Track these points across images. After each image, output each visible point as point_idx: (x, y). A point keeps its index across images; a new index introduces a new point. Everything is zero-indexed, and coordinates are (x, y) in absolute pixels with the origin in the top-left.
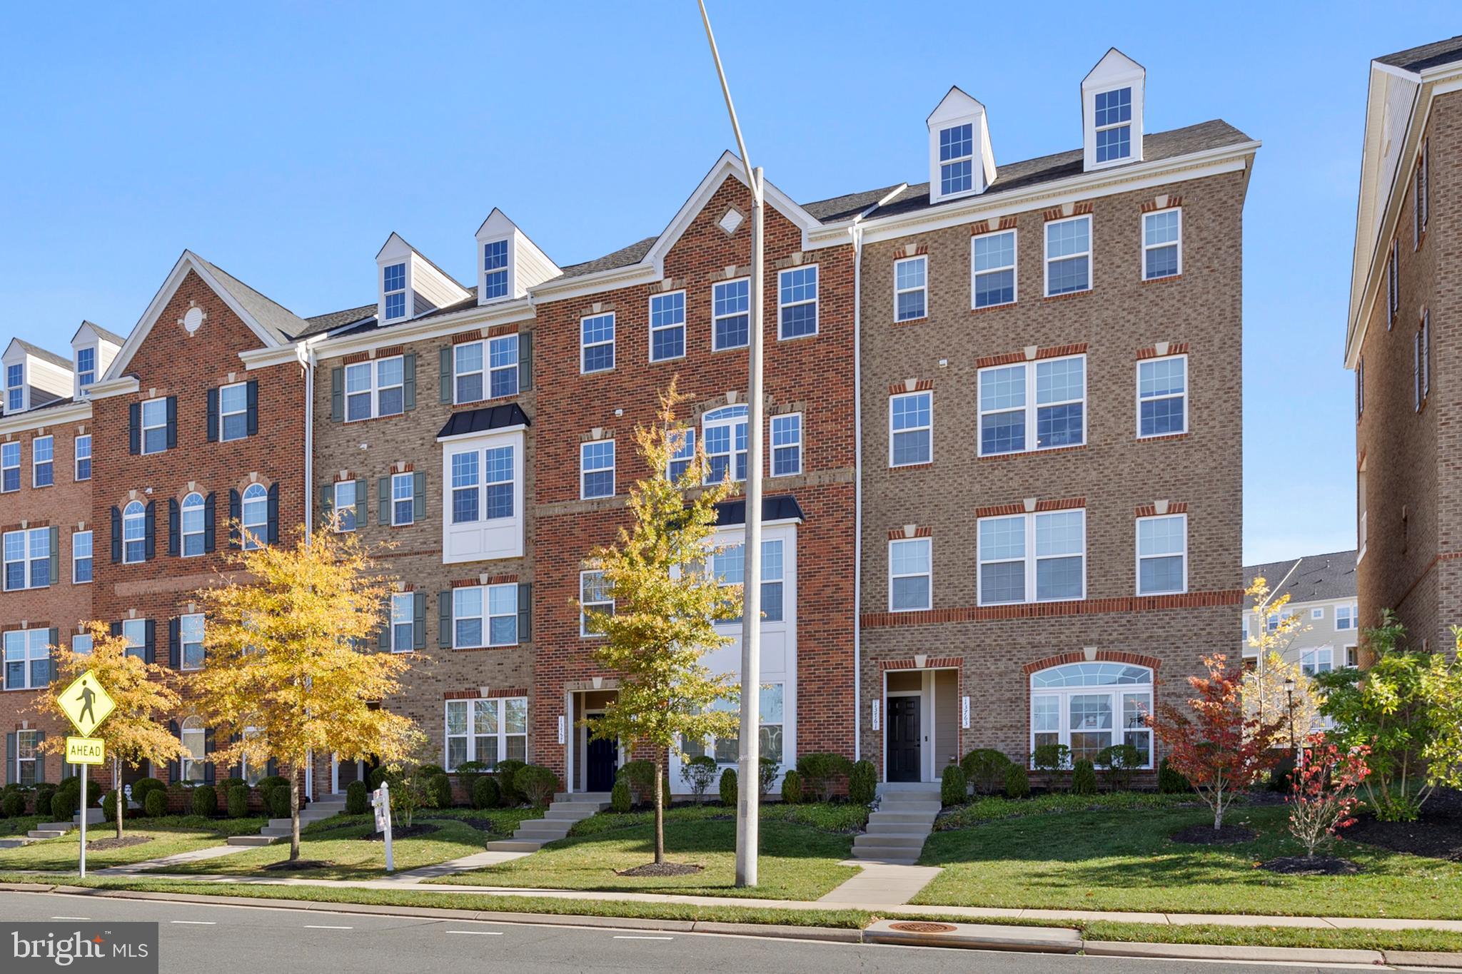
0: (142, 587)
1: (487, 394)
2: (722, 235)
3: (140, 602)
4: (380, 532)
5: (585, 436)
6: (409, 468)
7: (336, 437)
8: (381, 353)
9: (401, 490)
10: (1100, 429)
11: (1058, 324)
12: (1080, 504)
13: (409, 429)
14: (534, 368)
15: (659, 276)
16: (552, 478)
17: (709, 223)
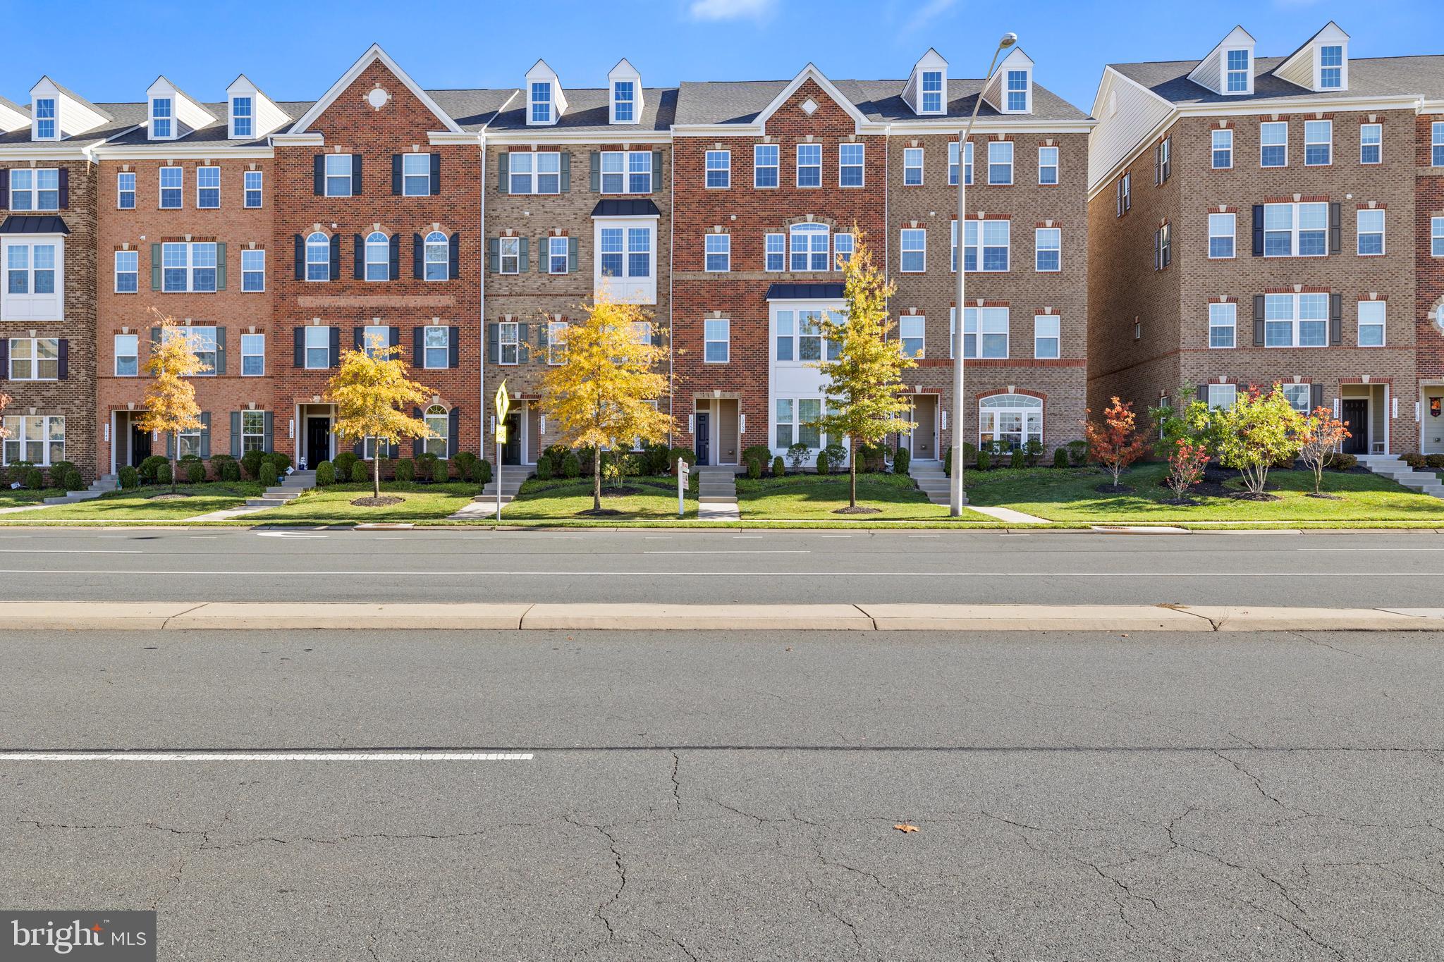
0: (327, 301)
1: (626, 189)
2: (804, 115)
3: (324, 313)
4: (540, 277)
5: (709, 230)
6: (564, 233)
7: (502, 204)
8: (541, 148)
9: (558, 247)
10: (1017, 264)
11: (996, 201)
12: (1006, 305)
13: (564, 205)
14: (664, 177)
15: (762, 133)
16: (684, 255)
17: (796, 105)
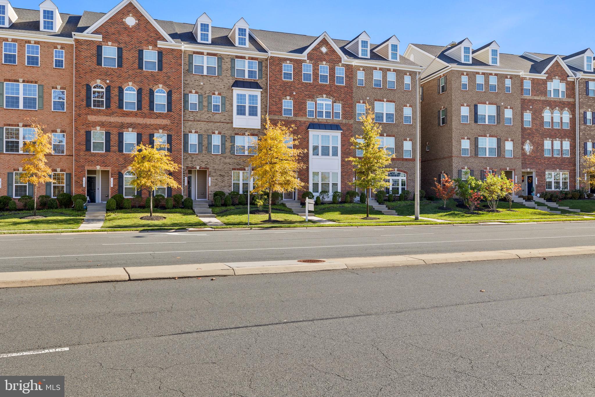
0: (104, 119)
1: (247, 77)
2: (322, 53)
4: (208, 113)
5: (284, 98)
6: (219, 94)
7: (190, 78)
8: (208, 54)
9: (216, 100)
10: (397, 120)
11: (390, 95)
12: (394, 136)
13: (219, 81)
14: (263, 73)
15: (306, 58)
16: (274, 108)
17: (319, 48)
